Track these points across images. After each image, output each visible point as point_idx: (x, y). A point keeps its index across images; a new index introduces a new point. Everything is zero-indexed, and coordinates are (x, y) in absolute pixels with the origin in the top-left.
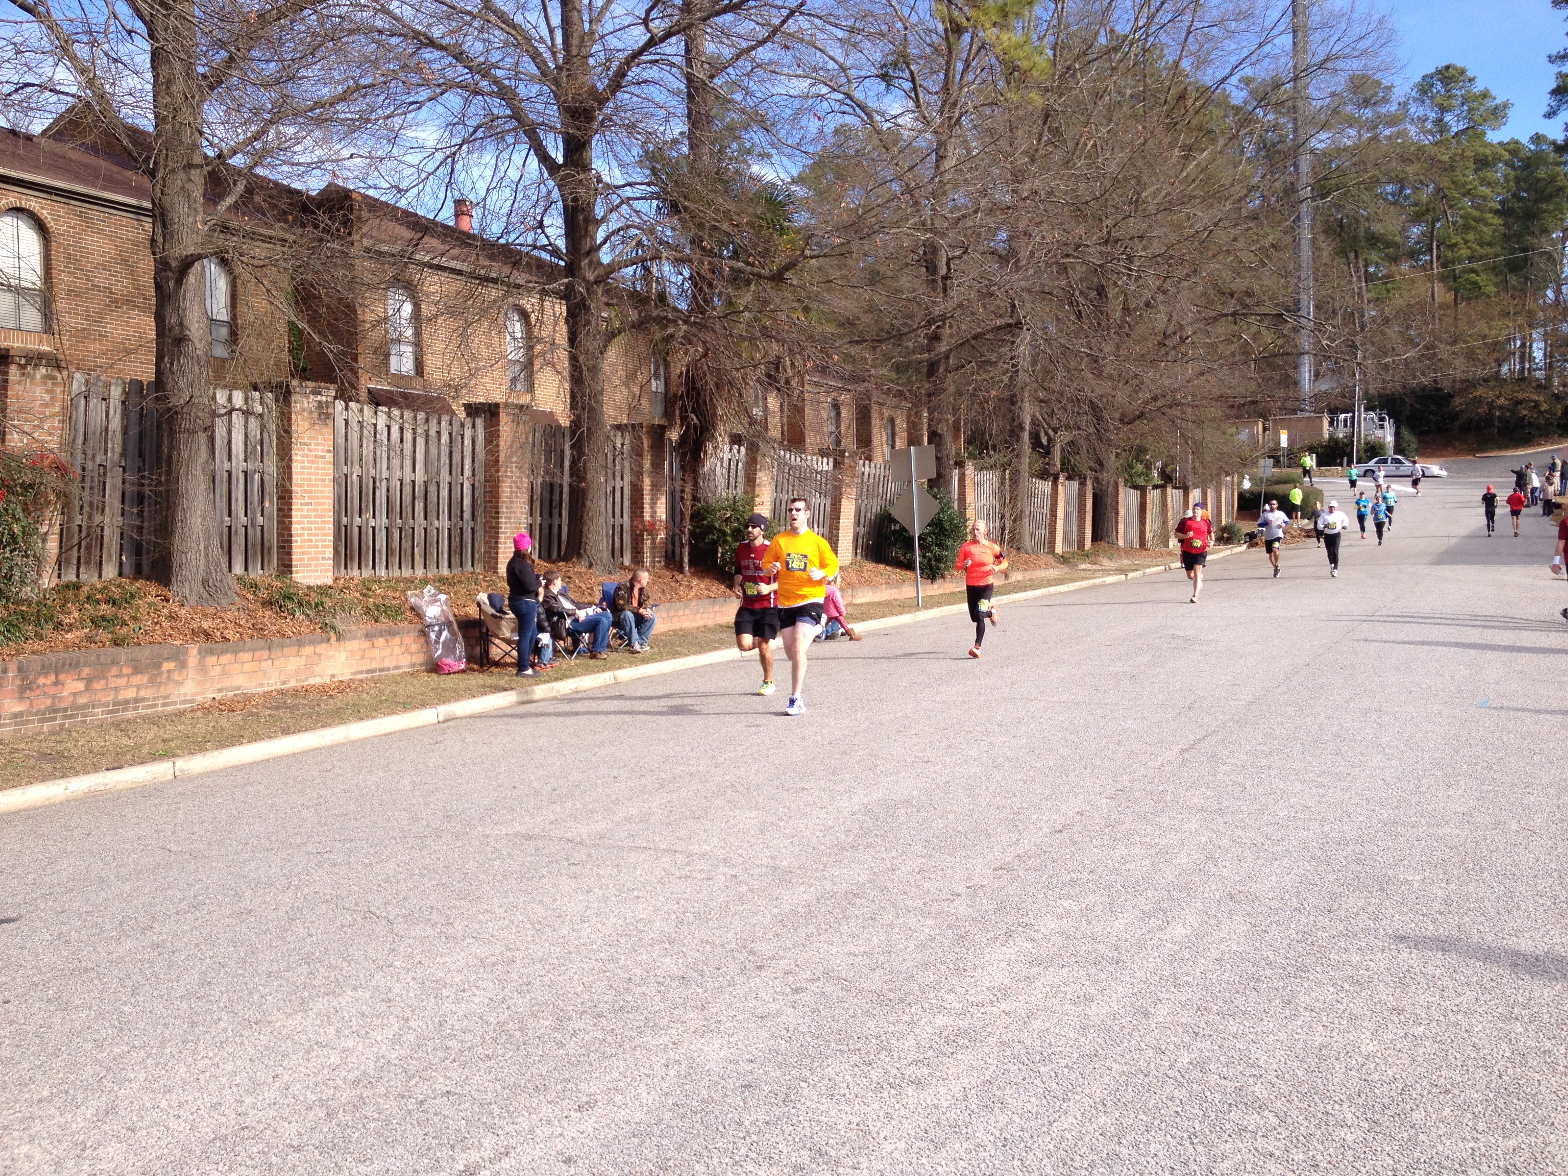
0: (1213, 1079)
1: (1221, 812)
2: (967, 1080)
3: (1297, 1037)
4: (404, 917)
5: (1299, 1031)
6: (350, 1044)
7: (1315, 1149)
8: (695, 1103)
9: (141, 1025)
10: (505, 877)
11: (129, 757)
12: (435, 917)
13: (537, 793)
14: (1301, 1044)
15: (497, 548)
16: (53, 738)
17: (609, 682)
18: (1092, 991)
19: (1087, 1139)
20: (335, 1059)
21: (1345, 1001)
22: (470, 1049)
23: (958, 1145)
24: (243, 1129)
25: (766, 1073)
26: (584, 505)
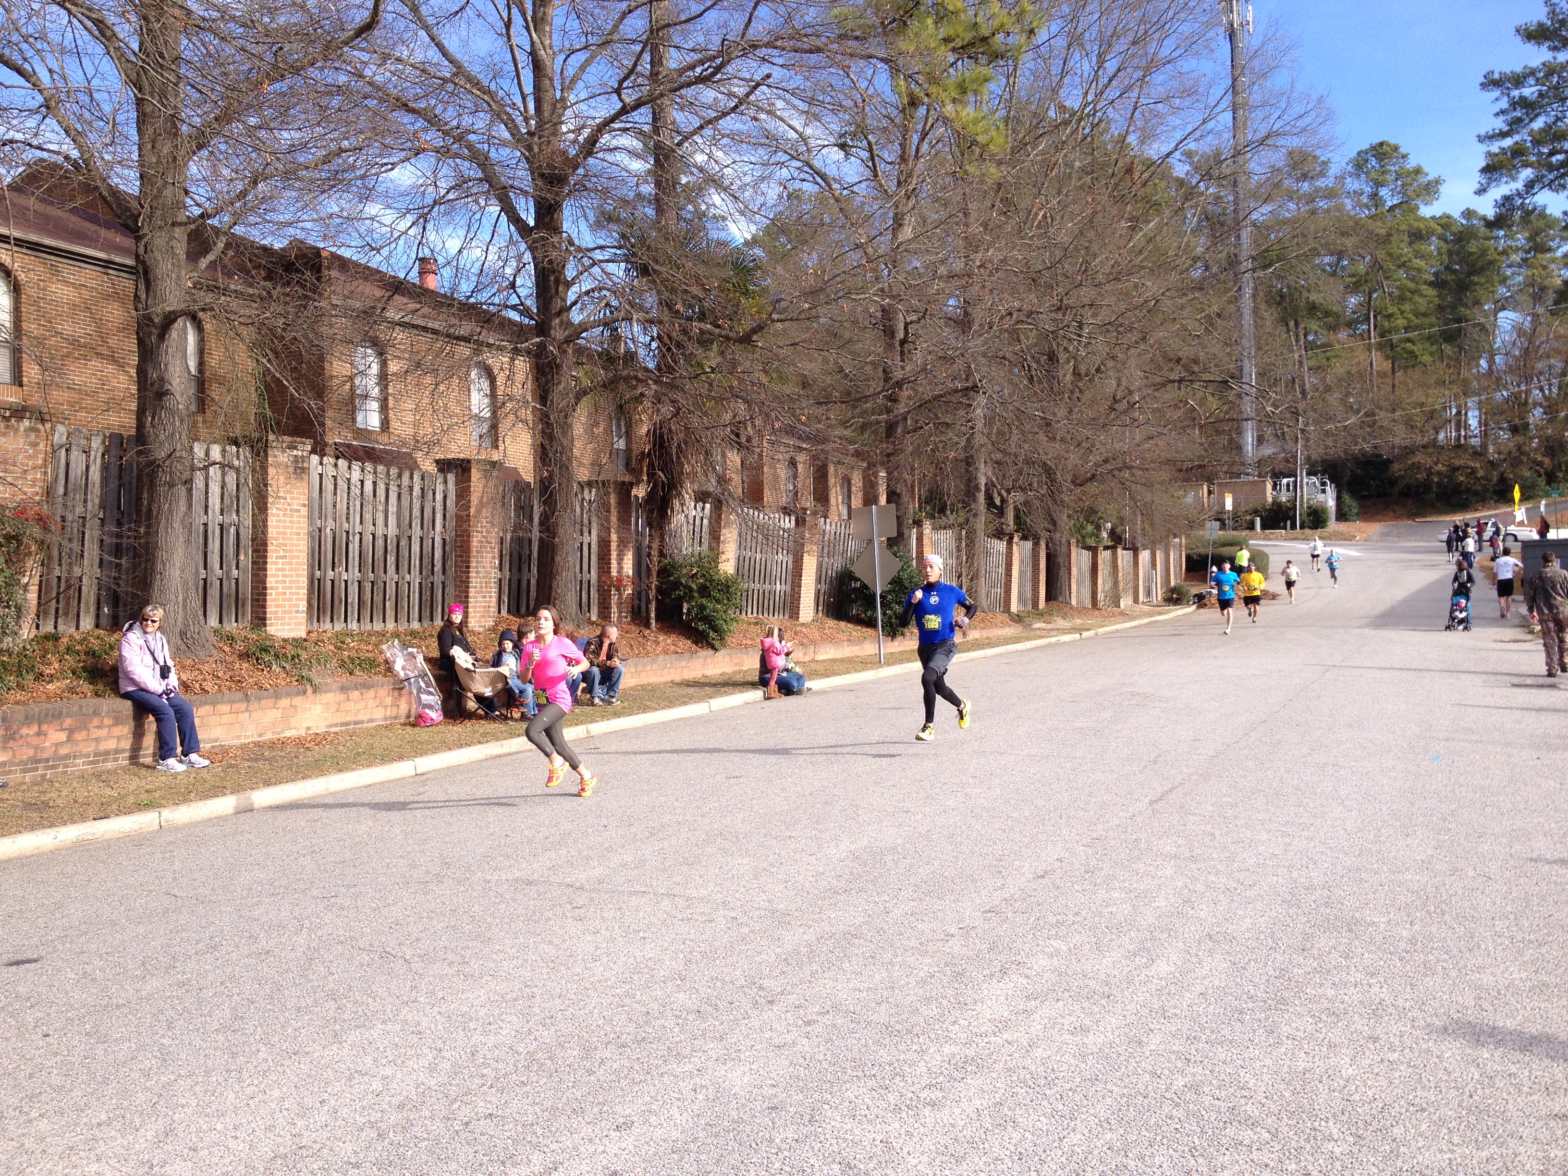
0: (1207, 1100)
1: (1193, 859)
2: (979, 1102)
3: (1281, 1062)
4: (420, 957)
6: (388, 1071)
7: (1306, 1160)
8: (725, 1123)
9: (183, 1056)
10: (512, 920)
11: (114, 807)
12: (450, 956)
13: (530, 841)
14: (1286, 1069)
16: (36, 788)
19: (1096, 1152)
20: (376, 1085)
21: (1324, 1030)
22: (506, 1075)
23: (977, 1159)
24: (300, 1148)
25: (789, 1096)
26: (553, 560)
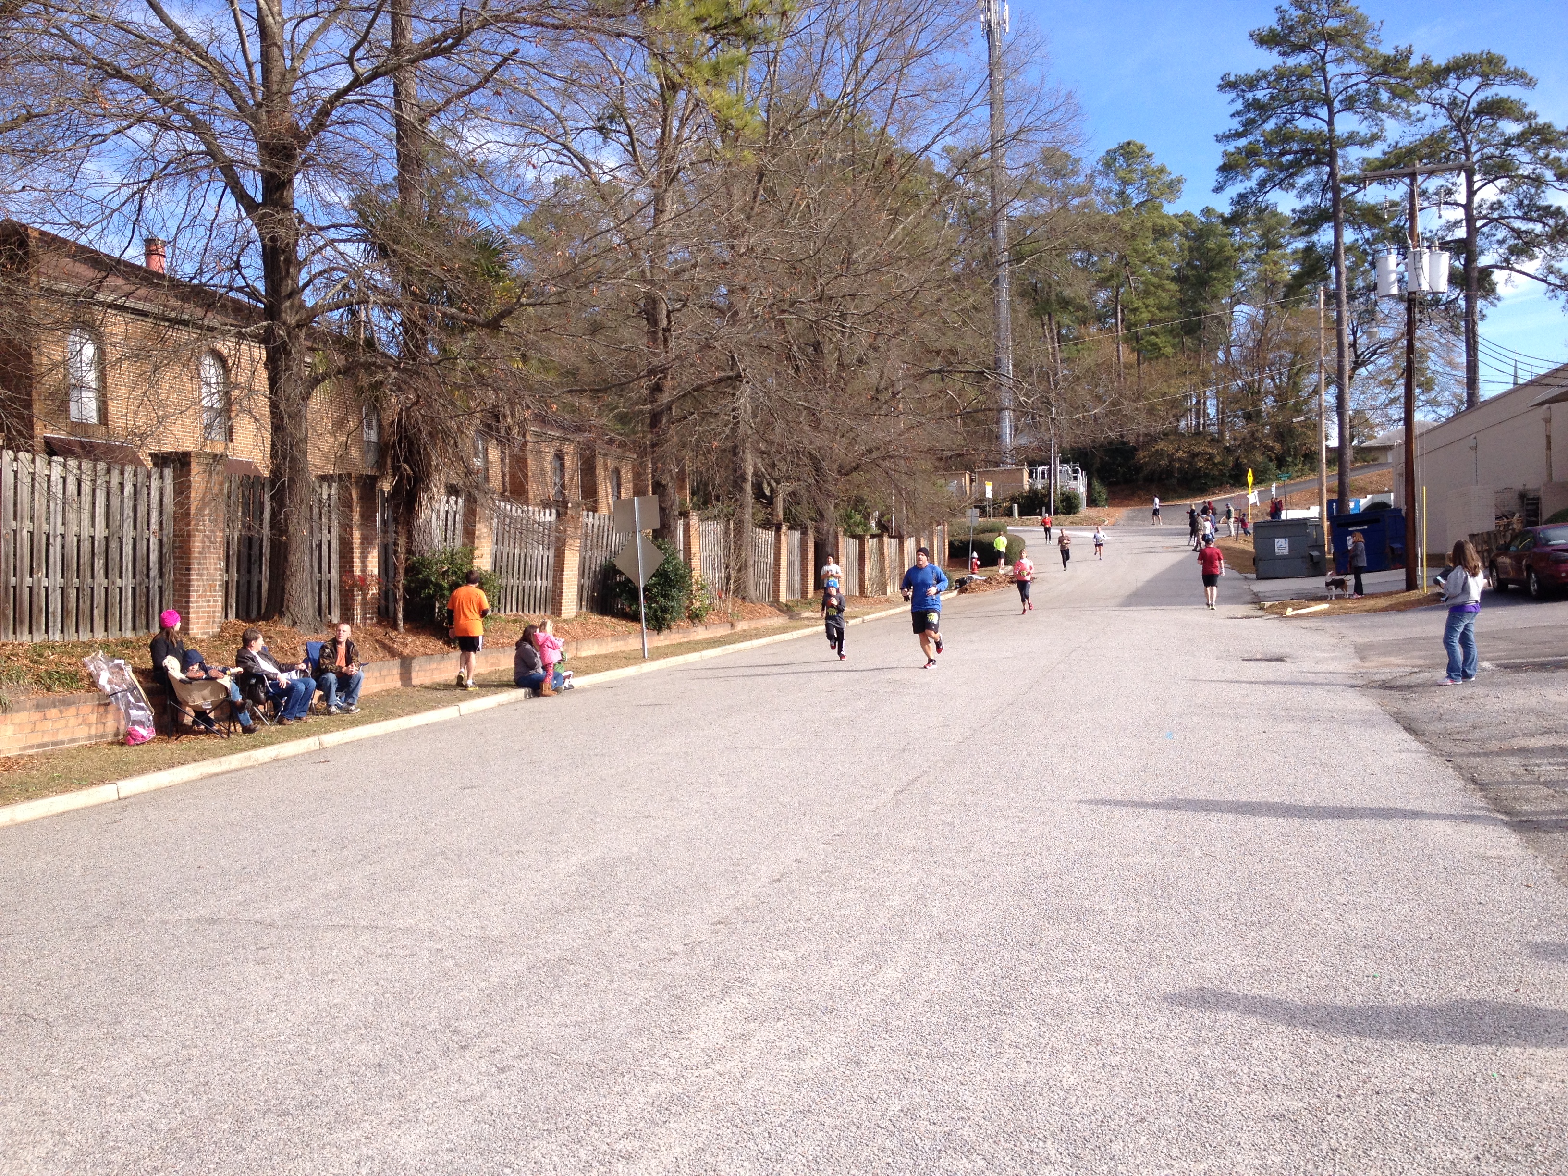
0: (923, 1125)
1: (931, 851)
3: (1002, 1075)
4: (66, 1018)
5: (1005, 1068)
10: (184, 967)
12: (101, 1016)
13: (225, 872)
14: (1006, 1083)
15: (188, 607)
17: (313, 748)
18: (807, 1044)
21: (1047, 1035)
26: (286, 559)
